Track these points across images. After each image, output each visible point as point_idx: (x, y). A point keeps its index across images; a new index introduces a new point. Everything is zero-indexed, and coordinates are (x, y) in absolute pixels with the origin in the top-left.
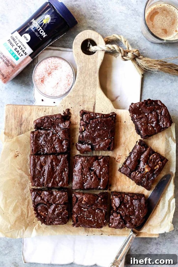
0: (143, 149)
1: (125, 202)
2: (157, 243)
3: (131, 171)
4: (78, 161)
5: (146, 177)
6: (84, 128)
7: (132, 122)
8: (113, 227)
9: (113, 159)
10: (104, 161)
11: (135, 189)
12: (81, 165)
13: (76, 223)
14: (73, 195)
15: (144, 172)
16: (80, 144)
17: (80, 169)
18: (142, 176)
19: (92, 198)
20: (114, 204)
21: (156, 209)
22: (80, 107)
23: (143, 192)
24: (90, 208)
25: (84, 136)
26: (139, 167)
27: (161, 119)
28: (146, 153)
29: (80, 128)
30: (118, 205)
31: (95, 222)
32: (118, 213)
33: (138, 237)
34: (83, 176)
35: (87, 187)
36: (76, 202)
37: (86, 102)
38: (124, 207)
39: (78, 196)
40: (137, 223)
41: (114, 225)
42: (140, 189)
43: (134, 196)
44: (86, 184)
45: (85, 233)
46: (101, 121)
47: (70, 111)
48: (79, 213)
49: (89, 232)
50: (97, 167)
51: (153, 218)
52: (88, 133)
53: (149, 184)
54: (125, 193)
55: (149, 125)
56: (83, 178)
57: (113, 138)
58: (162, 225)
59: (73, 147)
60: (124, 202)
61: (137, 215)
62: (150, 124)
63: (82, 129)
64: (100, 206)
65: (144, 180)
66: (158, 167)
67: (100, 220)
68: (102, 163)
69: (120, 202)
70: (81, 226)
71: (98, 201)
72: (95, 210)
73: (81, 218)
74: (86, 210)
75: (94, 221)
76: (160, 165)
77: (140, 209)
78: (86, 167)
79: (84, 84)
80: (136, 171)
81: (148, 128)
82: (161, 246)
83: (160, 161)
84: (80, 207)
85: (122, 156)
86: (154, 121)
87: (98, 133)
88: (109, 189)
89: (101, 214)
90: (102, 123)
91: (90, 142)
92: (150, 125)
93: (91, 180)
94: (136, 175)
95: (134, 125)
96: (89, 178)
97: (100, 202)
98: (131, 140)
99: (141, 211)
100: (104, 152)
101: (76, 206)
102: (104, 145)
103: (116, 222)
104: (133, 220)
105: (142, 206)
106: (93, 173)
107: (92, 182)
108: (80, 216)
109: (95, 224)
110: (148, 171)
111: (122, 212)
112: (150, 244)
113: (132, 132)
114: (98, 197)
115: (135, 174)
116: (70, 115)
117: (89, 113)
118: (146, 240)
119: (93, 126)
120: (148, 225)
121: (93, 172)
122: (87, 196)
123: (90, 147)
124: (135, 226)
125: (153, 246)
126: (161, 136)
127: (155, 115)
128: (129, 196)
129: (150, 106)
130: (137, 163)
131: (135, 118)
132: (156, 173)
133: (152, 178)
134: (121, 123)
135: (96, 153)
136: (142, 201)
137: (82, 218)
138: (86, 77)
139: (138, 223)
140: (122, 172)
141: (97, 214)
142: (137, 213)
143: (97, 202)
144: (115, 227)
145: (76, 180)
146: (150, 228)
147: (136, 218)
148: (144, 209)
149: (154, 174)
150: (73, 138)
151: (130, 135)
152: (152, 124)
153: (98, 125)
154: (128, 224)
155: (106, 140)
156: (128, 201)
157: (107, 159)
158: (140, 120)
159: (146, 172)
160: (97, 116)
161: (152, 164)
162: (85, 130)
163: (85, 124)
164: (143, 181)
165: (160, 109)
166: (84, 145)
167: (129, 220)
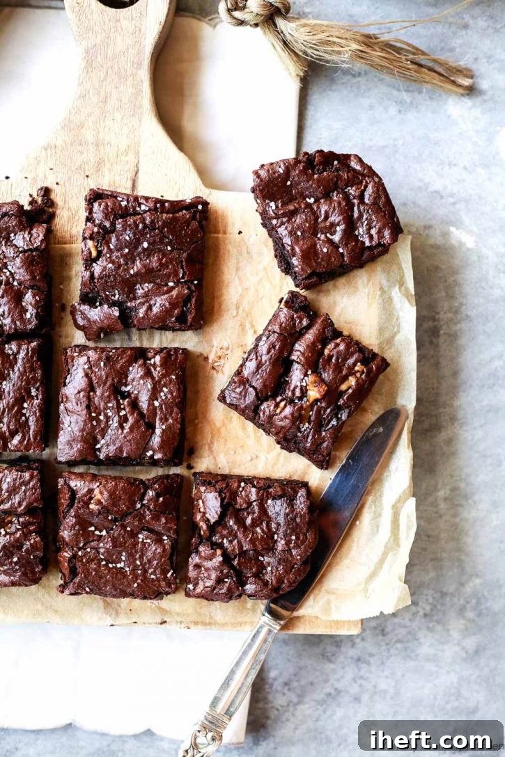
0: (300, 322)
1: (241, 505)
2: (359, 660)
3: (261, 398)
4: (75, 363)
5: (312, 418)
6: (96, 247)
7: (264, 232)
8: (200, 596)
9: (201, 359)
10: (165, 363)
11: (275, 464)
12: (87, 375)
13: (71, 581)
14: (61, 481)
15: (303, 402)
16: (84, 304)
17: (82, 390)
18: (296, 414)
19: (124, 489)
20: (200, 512)
21: (348, 534)
22: (86, 183)
23: (307, 476)
24: (117, 526)
25: (96, 275)
26: (287, 383)
27: (361, 216)
28: (310, 336)
29: (84, 249)
30: (217, 517)
31: (136, 577)
32: (214, 546)
33: (290, 632)
34: (94, 415)
35: (107, 455)
36: (71, 505)
37: (107, 164)
38: (235, 523)
39: (75, 483)
40: (283, 582)
41: (202, 588)
42: (294, 466)
43: (269, 487)
44: (103, 442)
45: (104, 615)
46: (152, 222)
47: (53, 196)
48: (81, 545)
49: (117, 613)
50: (142, 382)
51: (339, 567)
52: (110, 265)
53: (321, 443)
54: (241, 479)
55: (319, 239)
56: (94, 423)
57: (196, 282)
58: (370, 591)
59: (62, 318)
60: (238, 506)
61: (283, 551)
62: (326, 234)
63: (90, 253)
64: (152, 519)
65: (305, 428)
66: (353, 383)
67: (152, 570)
68: (158, 369)
69: (222, 505)
70: (88, 589)
71: (145, 502)
72: (134, 535)
73: (88, 562)
74: (104, 533)
75: (133, 571)
76: (361, 375)
77: (292, 529)
78: (105, 383)
79: (100, 104)
80: (277, 396)
81: (318, 246)
82: (373, 669)
83: (361, 361)
84: (83, 523)
85: (229, 352)
86: (338, 225)
87: (144, 266)
88: (185, 464)
89: (156, 549)
90: (158, 228)
91: (117, 296)
92: (323, 237)
93: (122, 427)
94: (278, 411)
95: (270, 242)
96: (115, 421)
97: (151, 507)
98: (260, 296)
99: (294, 537)
100: (169, 334)
101: (71, 520)
102: (166, 307)
103: (209, 578)
104: (269, 569)
105: (298, 520)
106: (129, 405)
107: (125, 437)
108: (84, 555)
109: (136, 585)
110: (318, 396)
111: (231, 542)
112: (334, 663)
113: (265, 269)
114: (146, 488)
115: (275, 407)
116: (51, 210)
117: (114, 196)
118: (321, 647)
119: (127, 238)
120: (323, 589)
121: (126, 402)
122: (107, 483)
123: (117, 314)
124: (276, 589)
125: (343, 668)
126: (366, 281)
127: (339, 203)
128: (254, 486)
129: (325, 170)
130: (281, 371)
131: (272, 213)
132: (346, 406)
133: (334, 422)
134: (227, 236)
135: (140, 339)
136: (298, 502)
137: (90, 561)
138: (108, 81)
139: (286, 581)
140: (228, 402)
141: (141, 549)
142: (281, 545)
143: (143, 505)
144: (209, 596)
145: (70, 429)
146: (329, 602)
147: (279, 563)
148: (307, 531)
149: (340, 408)
150: (61, 286)
151: (259, 279)
152: (332, 235)
153: (142, 235)
154: (251, 583)
155: (173, 288)
156: (250, 504)
157: (177, 356)
158: (288, 221)
159: (311, 400)
160: (140, 208)
161: (334, 371)
162: (100, 254)
163: (98, 232)
164: (301, 432)
165: (358, 184)
166: (97, 307)
167: (254, 570)
